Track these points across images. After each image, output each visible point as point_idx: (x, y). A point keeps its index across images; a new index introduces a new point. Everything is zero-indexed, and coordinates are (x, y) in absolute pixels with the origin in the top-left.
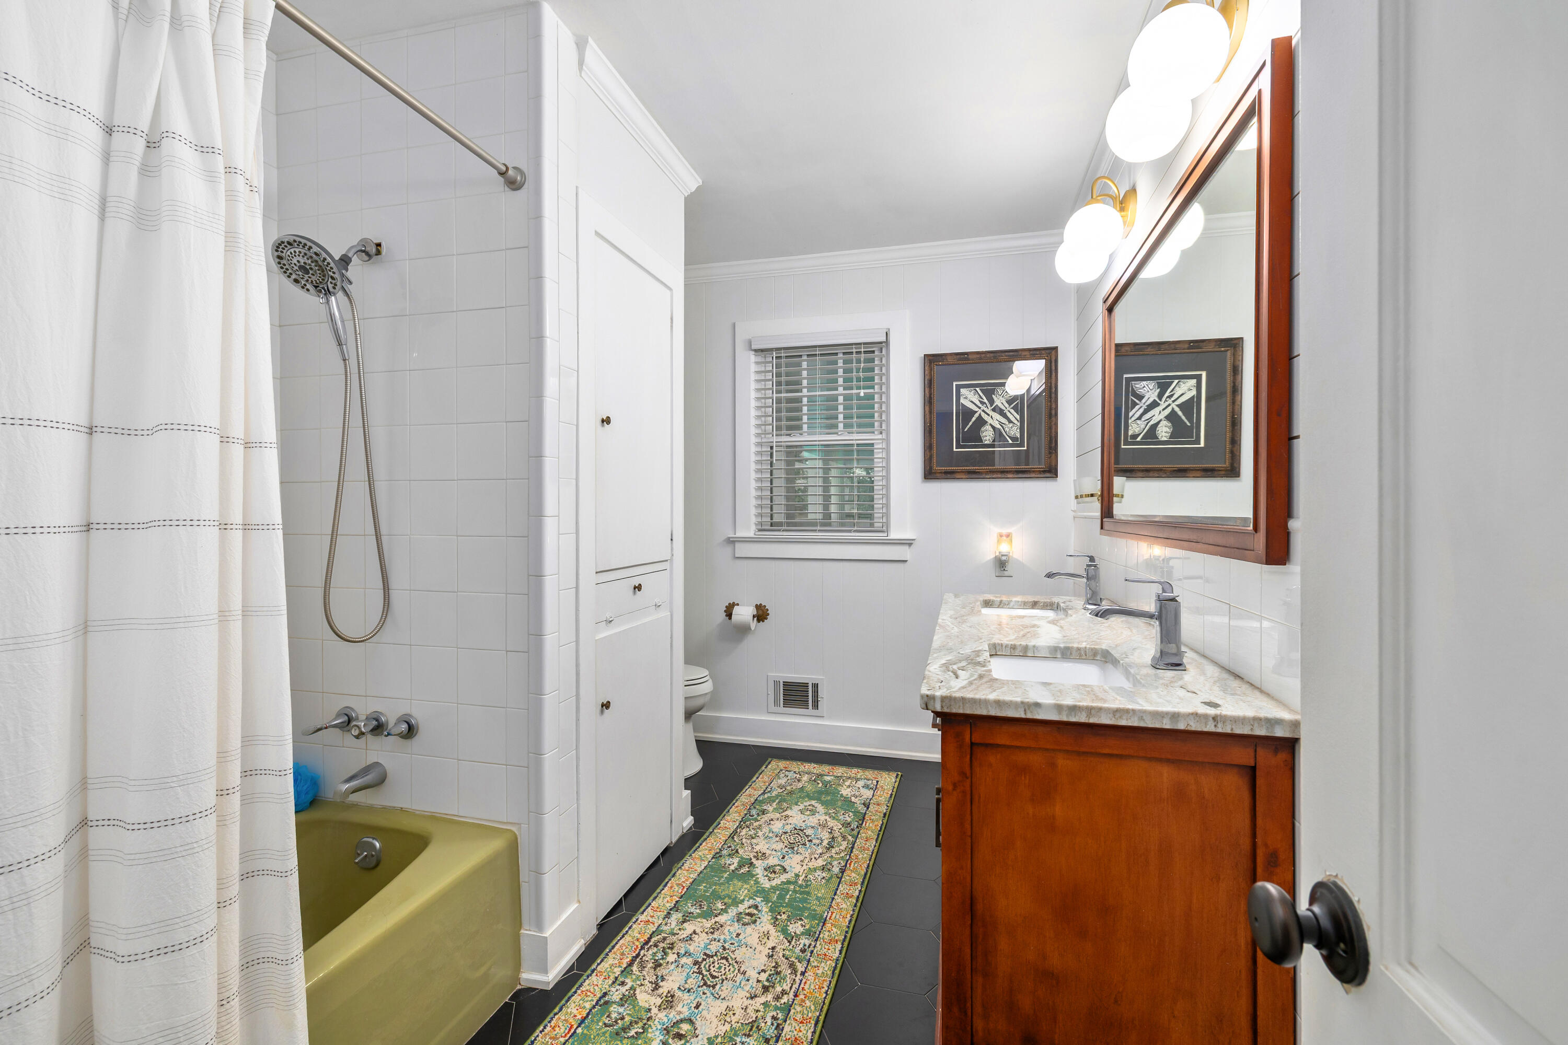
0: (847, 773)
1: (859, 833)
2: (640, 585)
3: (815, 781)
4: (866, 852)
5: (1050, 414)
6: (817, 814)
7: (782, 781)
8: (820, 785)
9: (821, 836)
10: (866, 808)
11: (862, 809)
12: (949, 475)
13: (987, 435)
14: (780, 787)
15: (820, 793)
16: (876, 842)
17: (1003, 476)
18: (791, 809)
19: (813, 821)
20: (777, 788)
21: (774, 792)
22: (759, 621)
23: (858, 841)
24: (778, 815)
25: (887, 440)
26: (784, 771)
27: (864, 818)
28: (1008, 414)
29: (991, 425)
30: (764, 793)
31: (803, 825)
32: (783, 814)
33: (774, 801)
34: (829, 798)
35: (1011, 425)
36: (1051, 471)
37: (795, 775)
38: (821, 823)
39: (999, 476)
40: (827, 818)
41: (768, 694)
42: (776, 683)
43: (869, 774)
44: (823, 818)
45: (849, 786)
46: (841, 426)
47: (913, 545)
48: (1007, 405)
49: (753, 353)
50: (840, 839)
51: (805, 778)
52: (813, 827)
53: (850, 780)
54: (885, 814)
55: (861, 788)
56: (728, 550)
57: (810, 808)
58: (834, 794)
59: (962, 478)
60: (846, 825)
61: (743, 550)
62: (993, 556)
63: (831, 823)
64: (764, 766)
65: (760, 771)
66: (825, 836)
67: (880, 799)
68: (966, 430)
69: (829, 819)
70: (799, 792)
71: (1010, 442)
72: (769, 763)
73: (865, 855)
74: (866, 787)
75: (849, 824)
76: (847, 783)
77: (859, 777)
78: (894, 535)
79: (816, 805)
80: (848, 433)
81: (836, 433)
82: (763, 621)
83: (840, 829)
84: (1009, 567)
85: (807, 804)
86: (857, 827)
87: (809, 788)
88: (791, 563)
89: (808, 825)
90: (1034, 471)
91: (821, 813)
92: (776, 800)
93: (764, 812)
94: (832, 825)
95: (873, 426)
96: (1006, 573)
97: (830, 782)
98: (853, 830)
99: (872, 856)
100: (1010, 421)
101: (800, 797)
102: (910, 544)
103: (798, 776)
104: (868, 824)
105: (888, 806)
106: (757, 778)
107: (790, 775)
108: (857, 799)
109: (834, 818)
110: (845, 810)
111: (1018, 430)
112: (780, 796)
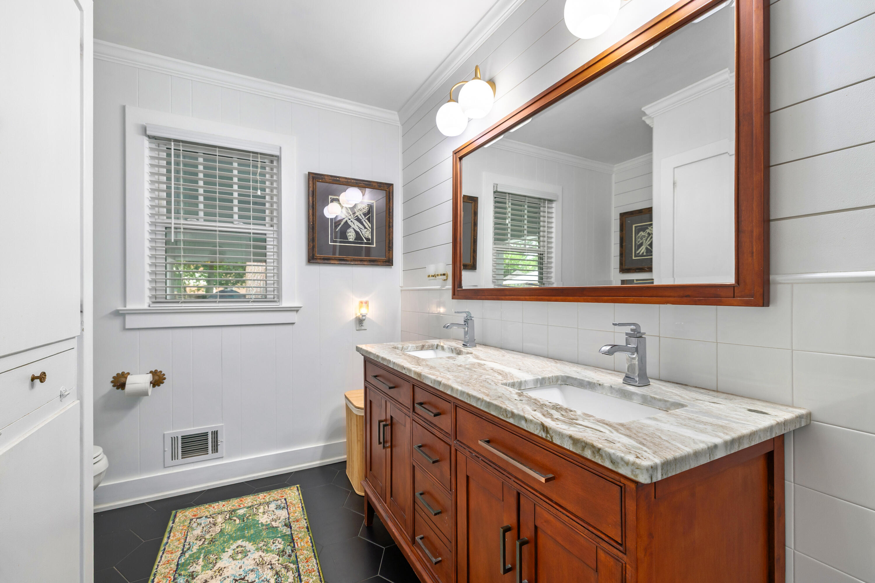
0: (256, 501)
1: (296, 556)
2: (44, 374)
3: (230, 519)
4: (313, 573)
5: (389, 226)
6: (249, 554)
7: (198, 532)
8: (238, 521)
9: (265, 576)
10: (289, 529)
11: (286, 531)
12: (326, 260)
13: (351, 236)
14: (199, 538)
15: (242, 529)
16: (316, 559)
17: (361, 263)
18: (221, 559)
19: (249, 563)
20: (195, 542)
21: (195, 547)
22: (154, 386)
23: (300, 565)
24: (210, 573)
25: (279, 232)
26: (194, 520)
27: (293, 540)
28: (364, 223)
29: (353, 228)
30: (183, 553)
31: (241, 572)
32: (216, 568)
33: (198, 558)
34: (252, 532)
35: (366, 230)
36: (389, 262)
37: (209, 520)
38: (258, 562)
39: (359, 263)
40: (260, 553)
41: (164, 451)
42: (174, 440)
43: (275, 494)
44: (257, 555)
45: (264, 513)
46: (236, 217)
47: (299, 311)
48: (363, 217)
49: (147, 138)
50: (284, 571)
51: (220, 519)
52: (252, 571)
53: (262, 507)
54: (307, 528)
55: (275, 510)
56: (117, 322)
57: (239, 549)
58: (254, 525)
59: (335, 264)
60: (282, 553)
61: (131, 322)
62: (354, 317)
63: (269, 557)
64: (171, 522)
65: (168, 529)
66: (268, 574)
67: (296, 514)
68: (337, 230)
69: (263, 555)
70: (221, 537)
71: (365, 241)
72: (175, 516)
73: (314, 578)
74: (278, 507)
75: (283, 551)
76: (261, 510)
77: (268, 500)
78: (285, 303)
79: (244, 544)
80: (243, 223)
81: (232, 223)
82: (159, 385)
83: (278, 560)
84: (365, 323)
85: (234, 546)
86: (292, 551)
87: (229, 528)
88: (191, 331)
89: (247, 570)
90: (380, 261)
91: (252, 551)
92: (200, 555)
93: (193, 576)
94: (269, 559)
95: (264, 219)
96: (363, 328)
97: (244, 515)
98: (290, 556)
99: (320, 575)
100: (365, 228)
101: (224, 542)
102: (297, 311)
103: (211, 519)
104: (299, 544)
105: (305, 519)
106: (169, 538)
107: (203, 521)
108: (277, 523)
109: (267, 551)
110: (273, 538)
111: (370, 234)
112: (203, 549)
